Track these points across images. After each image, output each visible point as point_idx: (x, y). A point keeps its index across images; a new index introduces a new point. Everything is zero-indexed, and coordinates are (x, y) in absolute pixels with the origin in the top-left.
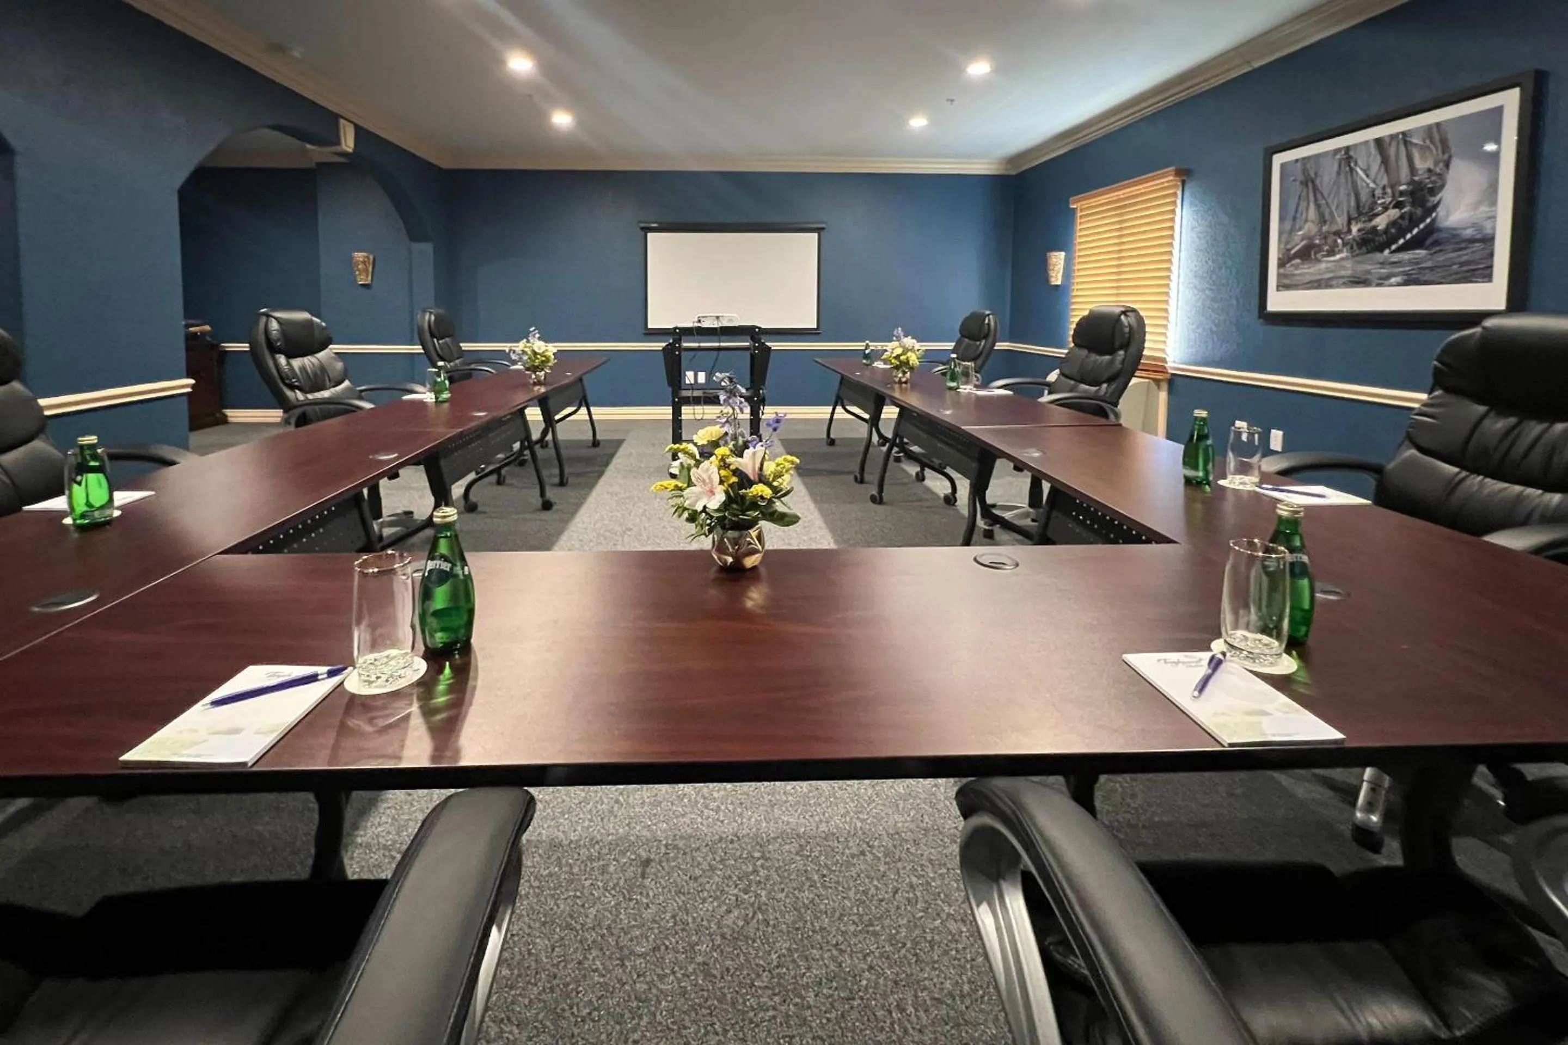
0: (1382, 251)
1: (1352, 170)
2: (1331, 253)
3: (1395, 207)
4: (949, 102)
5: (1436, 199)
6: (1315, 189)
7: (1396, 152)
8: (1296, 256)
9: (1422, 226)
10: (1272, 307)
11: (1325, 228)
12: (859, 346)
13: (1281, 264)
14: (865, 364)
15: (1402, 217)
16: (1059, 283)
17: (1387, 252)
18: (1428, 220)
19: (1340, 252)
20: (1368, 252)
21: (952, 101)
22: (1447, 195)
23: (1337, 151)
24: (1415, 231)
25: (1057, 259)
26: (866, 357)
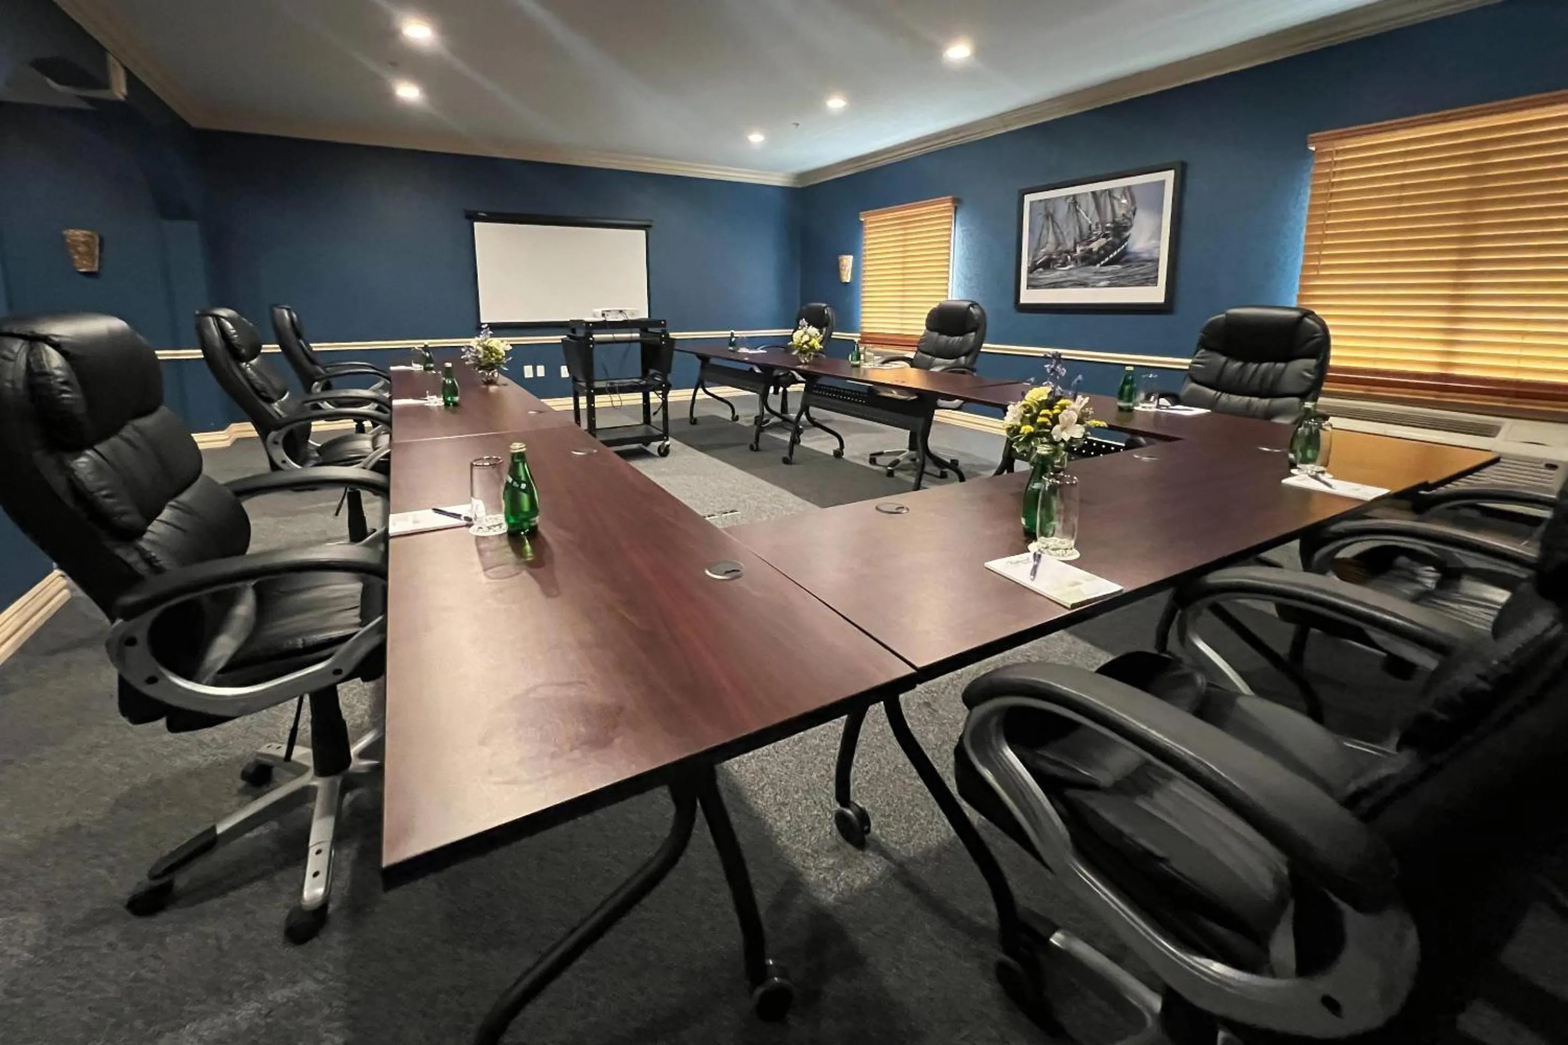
0: (1095, 264)
1: (1077, 211)
2: (1064, 265)
3: (1103, 237)
4: (794, 126)
5: (1127, 234)
6: (1053, 221)
7: (1105, 201)
8: (1042, 265)
9: (1119, 250)
10: (1023, 300)
11: (1060, 248)
12: (726, 334)
13: (1031, 271)
14: (730, 350)
15: (1107, 244)
16: (848, 281)
17: (1098, 265)
18: (1123, 247)
19: (1070, 264)
20: (1086, 266)
21: (797, 124)
22: (1132, 232)
23: (1067, 197)
24: (1115, 253)
25: (847, 261)
26: (732, 344)
